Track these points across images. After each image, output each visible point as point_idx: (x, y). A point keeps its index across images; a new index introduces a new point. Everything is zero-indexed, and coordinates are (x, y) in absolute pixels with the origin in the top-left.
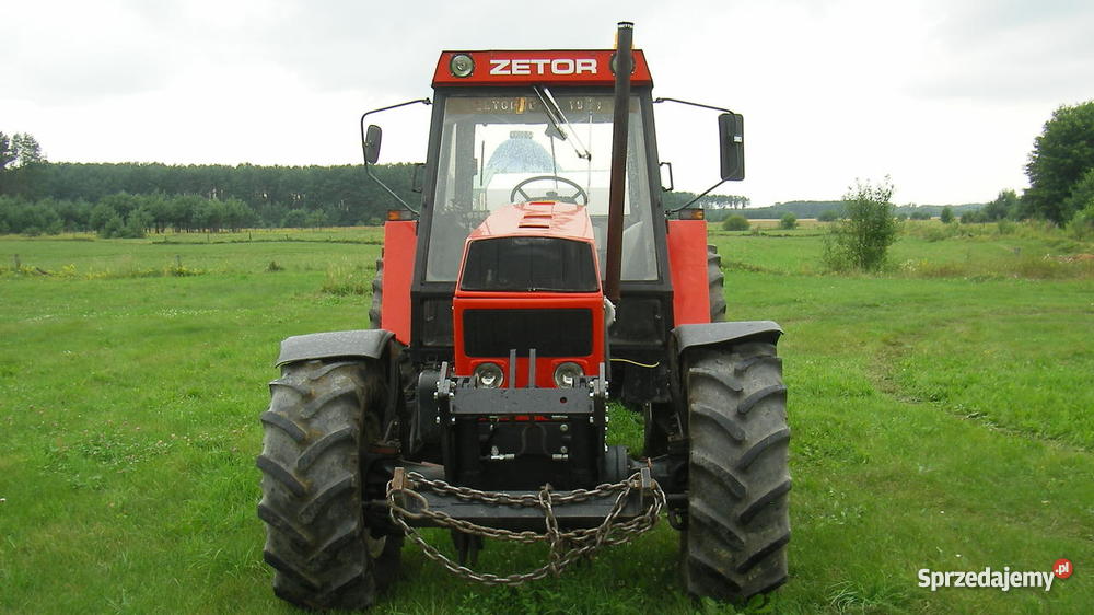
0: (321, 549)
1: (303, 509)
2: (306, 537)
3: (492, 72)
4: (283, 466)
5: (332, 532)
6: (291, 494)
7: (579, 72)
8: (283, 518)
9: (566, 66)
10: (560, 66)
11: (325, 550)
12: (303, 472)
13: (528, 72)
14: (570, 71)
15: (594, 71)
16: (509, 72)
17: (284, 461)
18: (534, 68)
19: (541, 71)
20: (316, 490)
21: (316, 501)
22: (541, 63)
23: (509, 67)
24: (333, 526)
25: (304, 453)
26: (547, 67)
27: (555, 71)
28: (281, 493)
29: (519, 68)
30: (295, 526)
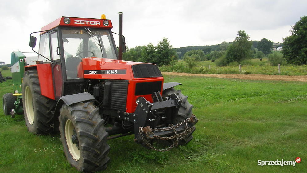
0: (102, 155)
1: (97, 144)
2: (99, 152)
3: (75, 23)
4: (89, 133)
5: (104, 149)
6: (94, 141)
7: (96, 24)
8: (92, 148)
9: (93, 23)
11: (103, 155)
12: (95, 134)
13: (84, 24)
14: (94, 24)
15: (100, 24)
16: (79, 23)
17: (89, 132)
18: (85, 22)
19: (87, 24)
20: (100, 139)
21: (101, 141)
22: (87, 21)
23: (79, 22)
24: (104, 147)
25: (94, 129)
26: (89, 23)
27: (91, 24)
28: (90, 141)
29: (82, 23)
30: (95, 150)
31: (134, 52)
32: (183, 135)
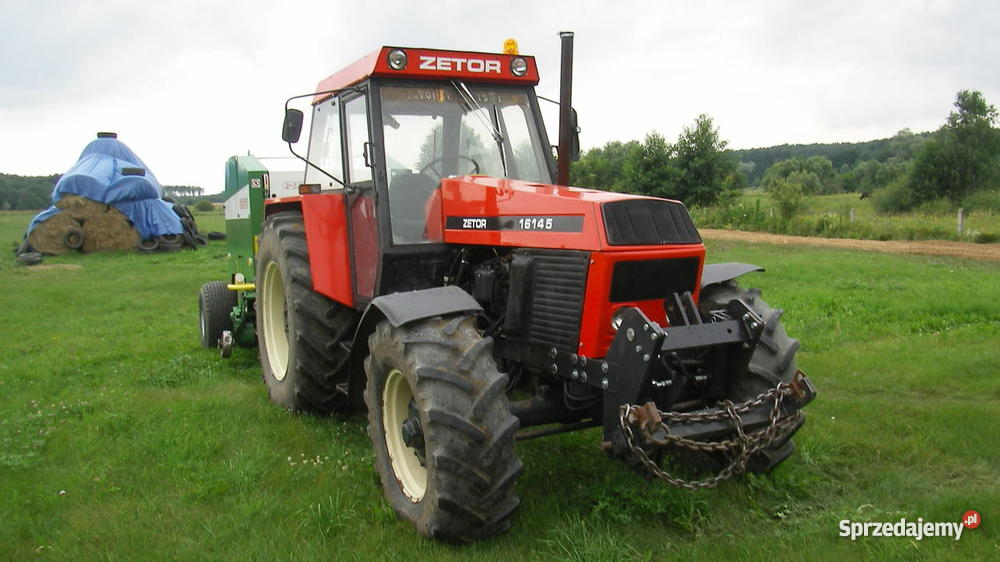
0: (496, 488)
1: (483, 453)
2: (486, 479)
3: (423, 66)
4: (459, 416)
5: (505, 470)
6: (472, 441)
7: (487, 71)
8: (464, 464)
9: (478, 66)
10: (474, 65)
11: (500, 488)
12: (477, 420)
13: (450, 69)
14: (481, 70)
15: (499, 71)
16: (434, 68)
17: (459, 412)
18: (454, 65)
19: (459, 68)
20: (491, 436)
21: (495, 444)
22: (459, 62)
23: (435, 64)
24: (505, 463)
25: (475, 403)
26: (464, 65)
27: (470, 69)
28: (460, 441)
29: (443, 65)
30: (476, 471)
31: (601, 163)
32: (763, 440)
